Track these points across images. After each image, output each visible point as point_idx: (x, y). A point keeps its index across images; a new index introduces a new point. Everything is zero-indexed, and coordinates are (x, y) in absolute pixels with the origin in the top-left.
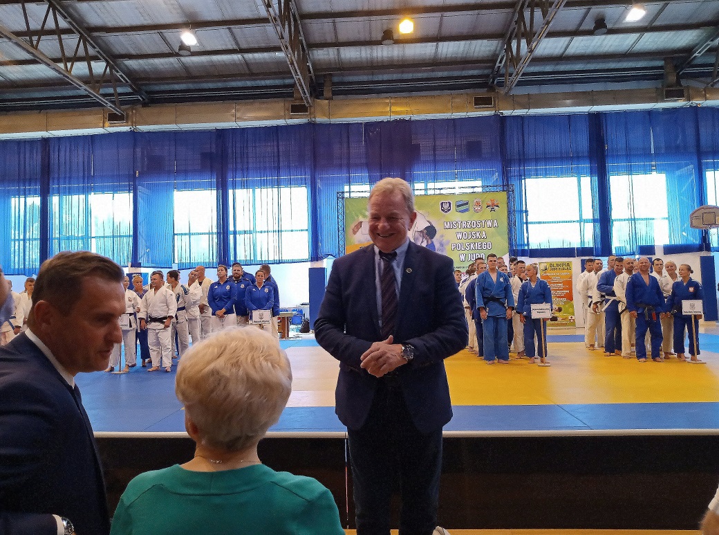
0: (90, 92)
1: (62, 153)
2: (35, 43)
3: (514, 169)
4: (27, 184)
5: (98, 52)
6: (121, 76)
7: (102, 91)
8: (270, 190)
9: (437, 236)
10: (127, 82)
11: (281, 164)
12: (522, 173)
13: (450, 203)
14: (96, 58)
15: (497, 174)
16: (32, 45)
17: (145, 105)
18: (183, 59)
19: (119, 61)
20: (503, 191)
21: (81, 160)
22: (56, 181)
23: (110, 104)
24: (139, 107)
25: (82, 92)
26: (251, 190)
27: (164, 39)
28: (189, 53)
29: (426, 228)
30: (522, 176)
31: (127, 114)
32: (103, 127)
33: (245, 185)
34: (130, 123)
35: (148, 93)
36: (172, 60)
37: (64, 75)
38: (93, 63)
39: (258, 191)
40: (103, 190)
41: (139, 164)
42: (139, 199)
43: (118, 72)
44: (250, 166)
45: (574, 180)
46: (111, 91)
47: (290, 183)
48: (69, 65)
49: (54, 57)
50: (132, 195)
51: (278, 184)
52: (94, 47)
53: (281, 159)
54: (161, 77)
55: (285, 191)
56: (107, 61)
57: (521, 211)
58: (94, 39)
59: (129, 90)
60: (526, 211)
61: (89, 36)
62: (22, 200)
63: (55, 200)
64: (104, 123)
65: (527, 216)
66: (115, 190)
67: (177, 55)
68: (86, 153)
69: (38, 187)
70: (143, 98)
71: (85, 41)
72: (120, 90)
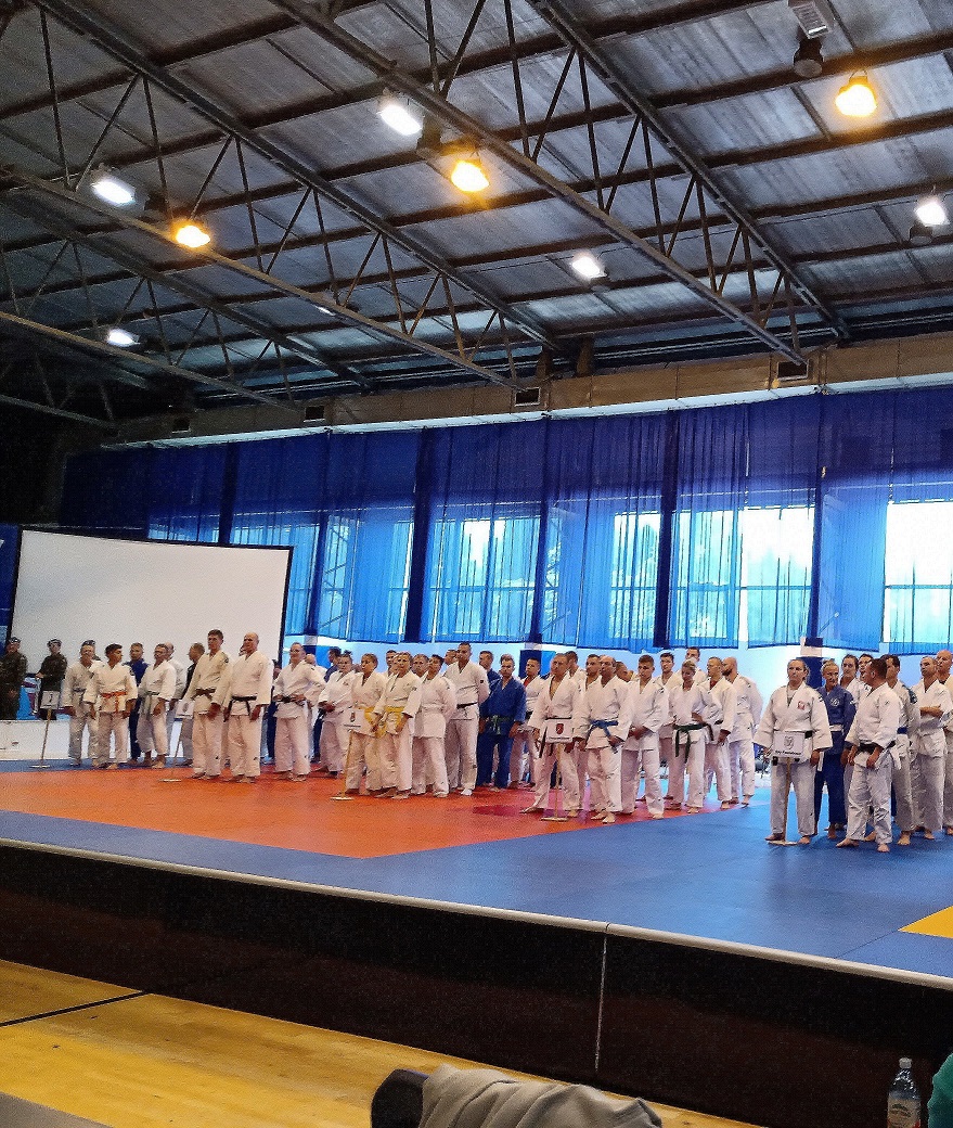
0: (750, 327)
1: (699, 437)
2: (667, 245)
4: (641, 492)
5: (766, 252)
6: (804, 293)
7: (770, 323)
10: (814, 303)
14: (762, 265)
16: (663, 251)
17: (843, 343)
18: (916, 252)
19: (801, 266)
21: (729, 448)
22: (686, 488)
23: (782, 346)
24: (832, 347)
25: (737, 327)
27: (885, 218)
28: (929, 240)
31: (811, 363)
32: (769, 388)
34: (815, 379)
35: (849, 320)
36: (896, 256)
37: (710, 299)
38: (757, 274)
40: (764, 502)
41: (827, 455)
42: (825, 520)
43: (798, 286)
46: (786, 321)
48: (718, 280)
49: (694, 267)
50: (812, 510)
52: (761, 246)
54: (874, 291)
56: (780, 267)
58: (762, 230)
59: (816, 318)
61: (754, 225)
62: (632, 518)
63: (683, 519)
64: (771, 381)
66: (783, 502)
67: (907, 245)
68: (739, 434)
69: (658, 496)
70: (838, 331)
71: (747, 233)
72: (800, 319)
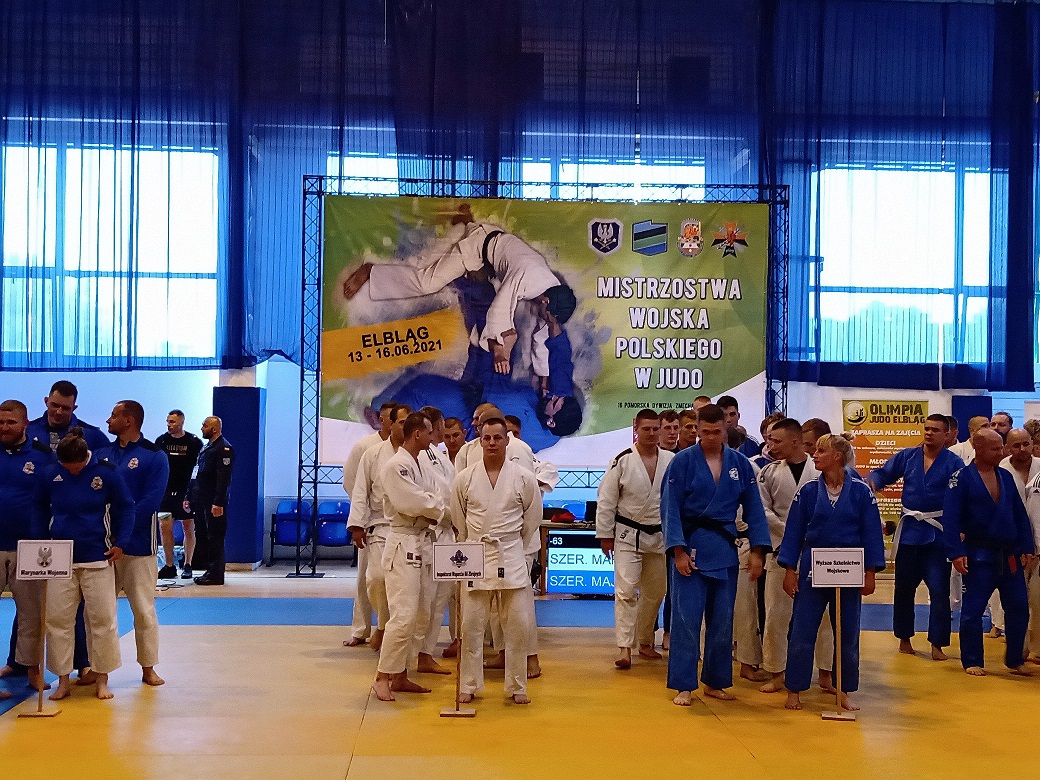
3: (793, 143)
8: (108, 155)
9: (578, 316)
11: (144, 83)
12: (813, 155)
13: (616, 227)
15: (746, 152)
20: (761, 200)
26: (52, 153)
29: (550, 292)
30: (812, 160)
33: (34, 136)
39: (73, 154)
44: (53, 80)
45: (948, 179)
47: (167, 140)
51: (134, 138)
53: (144, 67)
55: (152, 160)
57: (805, 259)
60: (818, 259)
65: (818, 270)
